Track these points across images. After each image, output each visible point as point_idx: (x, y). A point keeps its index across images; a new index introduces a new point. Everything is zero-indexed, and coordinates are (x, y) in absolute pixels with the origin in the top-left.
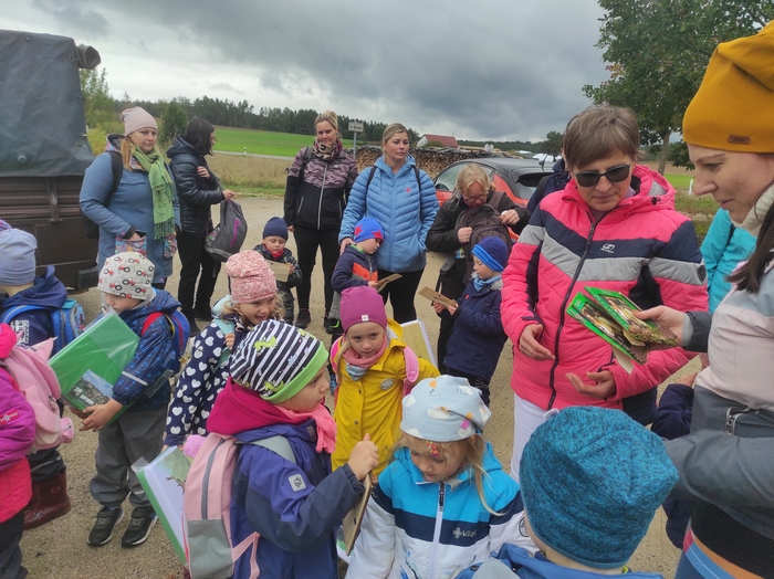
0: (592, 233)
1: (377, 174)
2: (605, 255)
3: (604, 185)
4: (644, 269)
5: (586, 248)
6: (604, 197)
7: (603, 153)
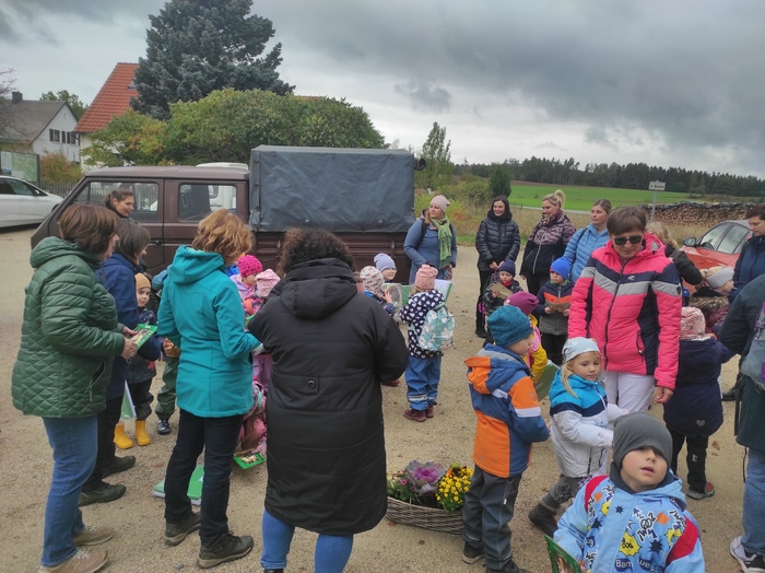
0: (622, 271)
1: (586, 233)
2: (630, 281)
3: (628, 245)
4: (650, 287)
5: (620, 279)
6: (628, 251)
7: (629, 229)
